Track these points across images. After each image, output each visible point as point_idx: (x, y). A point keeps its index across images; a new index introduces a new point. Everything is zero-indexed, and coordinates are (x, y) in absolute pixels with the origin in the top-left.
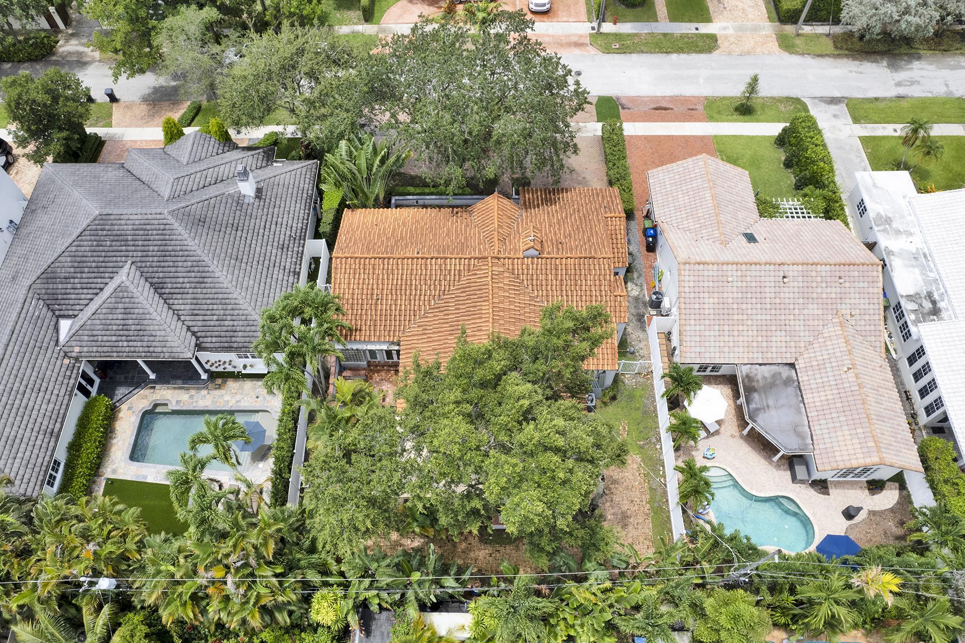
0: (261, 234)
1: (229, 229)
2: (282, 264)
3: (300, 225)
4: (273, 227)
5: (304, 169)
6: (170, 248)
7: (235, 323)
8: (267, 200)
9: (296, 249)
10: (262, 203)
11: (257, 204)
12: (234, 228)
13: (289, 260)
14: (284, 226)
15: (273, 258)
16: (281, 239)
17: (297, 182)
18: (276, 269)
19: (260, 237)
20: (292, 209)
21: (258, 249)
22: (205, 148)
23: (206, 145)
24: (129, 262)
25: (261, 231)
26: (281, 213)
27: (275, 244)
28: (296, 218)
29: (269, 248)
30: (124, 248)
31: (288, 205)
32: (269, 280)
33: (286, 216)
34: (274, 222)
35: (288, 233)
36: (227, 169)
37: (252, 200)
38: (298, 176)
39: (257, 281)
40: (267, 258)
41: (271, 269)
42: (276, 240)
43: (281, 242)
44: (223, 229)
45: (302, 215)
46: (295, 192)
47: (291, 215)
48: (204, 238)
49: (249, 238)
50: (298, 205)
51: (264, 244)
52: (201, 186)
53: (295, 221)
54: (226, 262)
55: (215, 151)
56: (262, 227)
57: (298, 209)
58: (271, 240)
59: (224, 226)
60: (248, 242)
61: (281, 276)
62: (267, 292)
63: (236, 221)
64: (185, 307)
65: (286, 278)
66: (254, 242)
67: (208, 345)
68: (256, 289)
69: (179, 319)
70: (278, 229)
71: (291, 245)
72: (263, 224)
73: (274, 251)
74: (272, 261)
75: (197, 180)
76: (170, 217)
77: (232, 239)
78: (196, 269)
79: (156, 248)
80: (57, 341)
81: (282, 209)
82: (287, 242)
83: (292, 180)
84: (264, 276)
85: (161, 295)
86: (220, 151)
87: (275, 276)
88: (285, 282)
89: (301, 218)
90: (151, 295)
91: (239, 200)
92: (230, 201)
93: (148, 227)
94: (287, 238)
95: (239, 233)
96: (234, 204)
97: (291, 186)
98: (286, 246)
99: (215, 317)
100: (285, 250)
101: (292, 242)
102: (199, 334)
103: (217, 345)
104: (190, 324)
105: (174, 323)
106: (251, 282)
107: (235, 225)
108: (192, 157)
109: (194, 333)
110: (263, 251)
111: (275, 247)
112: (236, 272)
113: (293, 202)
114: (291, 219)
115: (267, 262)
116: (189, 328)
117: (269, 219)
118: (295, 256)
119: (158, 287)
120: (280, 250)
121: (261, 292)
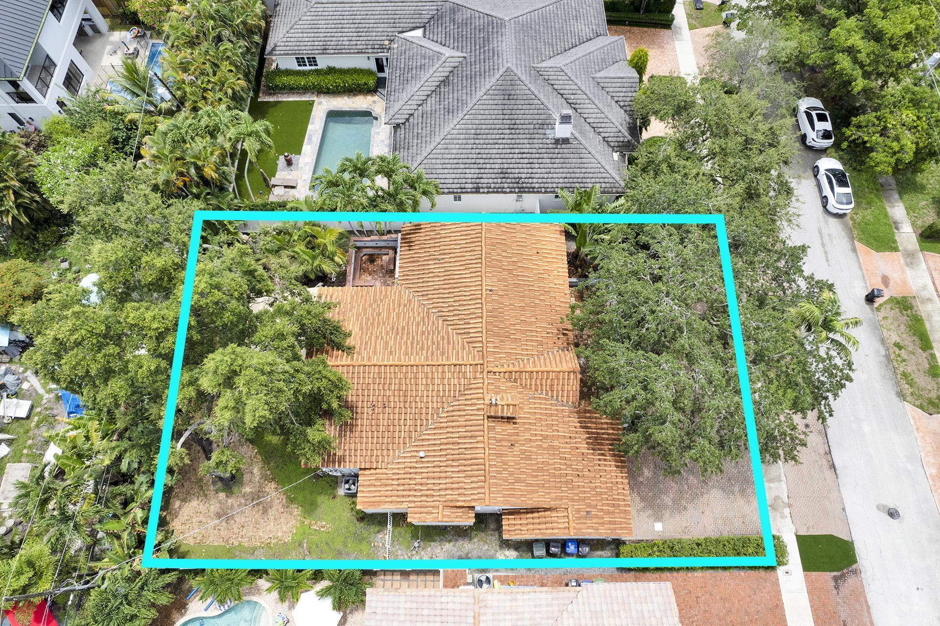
0: (513, 151)
1: (509, 122)
2: (484, 176)
3: (537, 185)
4: (526, 161)
5: (611, 180)
6: (478, 79)
7: (415, 147)
8: (556, 151)
9: (506, 185)
10: (550, 146)
11: (548, 141)
12: (511, 126)
13: (491, 181)
14: (530, 171)
15: (488, 166)
16: (513, 171)
17: (591, 175)
18: (477, 171)
19: (509, 151)
20: (555, 175)
21: (495, 151)
22: (620, 89)
23: (624, 90)
24: (465, 55)
25: (517, 151)
26: (546, 166)
27: (506, 166)
28: (544, 180)
29: (500, 161)
30: (478, 47)
31: (557, 170)
32: (462, 166)
33: (543, 171)
34: (531, 161)
35: (523, 176)
36: (591, 111)
37: (550, 136)
38: (600, 175)
39: (458, 156)
40: (487, 161)
41: (475, 166)
42: (511, 166)
43: (509, 171)
44: (507, 117)
45: (550, 185)
46: (577, 175)
47: (546, 176)
48: (491, 102)
49: (504, 141)
50: (561, 180)
51: (502, 156)
52: (562, 92)
53: (540, 181)
54: (470, 126)
55: (620, 99)
56: (522, 151)
57: (557, 180)
58: (509, 161)
59: (511, 117)
60: (500, 141)
61: (470, 176)
62: (449, 166)
63: (520, 126)
64: (428, 107)
65: (469, 181)
66: (501, 146)
67: (398, 133)
68: (449, 156)
69: (419, 105)
70: (524, 166)
71: (509, 181)
72: (526, 151)
73: (497, 166)
74: (484, 166)
75: (567, 87)
76: (504, 69)
77: (498, 126)
78: (460, 104)
79: (478, 69)
80: (403, 32)
81: (550, 166)
82: (511, 176)
83: (592, 171)
84: (465, 161)
85: (439, 86)
86: (622, 104)
87: (468, 171)
88: (464, 181)
89: (546, 185)
90: (437, 79)
91: (546, 124)
92: (542, 117)
93: (496, 57)
94: (516, 176)
95: (508, 131)
96: (540, 121)
97: (583, 170)
98: (507, 175)
99: (420, 131)
100: (502, 176)
101: (513, 180)
102: (407, 124)
103: (398, 139)
104: (416, 115)
105: (415, 102)
106: (455, 151)
107: (516, 126)
108: (603, 80)
109: (408, 120)
110: (493, 156)
111: (502, 166)
112: (462, 136)
113: (564, 175)
114: (541, 176)
115: (482, 161)
116: (412, 115)
117: (533, 156)
118: (497, 185)
119: (445, 82)
120: (500, 171)
121: (447, 161)
